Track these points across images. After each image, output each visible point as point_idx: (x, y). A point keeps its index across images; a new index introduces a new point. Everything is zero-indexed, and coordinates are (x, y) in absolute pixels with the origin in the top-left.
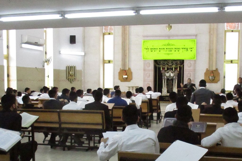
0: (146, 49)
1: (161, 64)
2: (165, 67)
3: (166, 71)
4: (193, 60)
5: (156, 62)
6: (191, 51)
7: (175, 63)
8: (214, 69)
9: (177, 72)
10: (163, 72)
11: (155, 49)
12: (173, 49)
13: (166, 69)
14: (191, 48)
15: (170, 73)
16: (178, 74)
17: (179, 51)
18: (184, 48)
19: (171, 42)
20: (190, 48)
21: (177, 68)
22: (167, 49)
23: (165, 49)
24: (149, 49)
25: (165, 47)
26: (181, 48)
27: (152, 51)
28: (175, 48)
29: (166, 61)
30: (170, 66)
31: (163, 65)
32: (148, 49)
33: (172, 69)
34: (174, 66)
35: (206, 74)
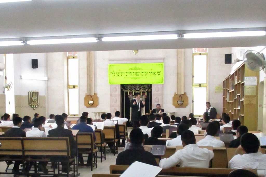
0: (113, 73)
1: (128, 89)
2: (133, 91)
3: (133, 96)
4: (161, 84)
5: (123, 86)
6: (159, 75)
7: (143, 88)
8: (182, 93)
9: (144, 97)
10: (130, 97)
11: (121, 73)
12: (140, 73)
13: (133, 94)
14: (159, 72)
16: (146, 99)
17: (146, 75)
18: (152, 72)
19: (138, 66)
20: (157, 72)
21: (145, 93)
22: (134, 73)
23: (132, 73)
24: (116, 73)
25: (132, 71)
26: (148, 72)
27: (118, 76)
28: (142, 73)
29: (133, 86)
30: (138, 90)
31: (130, 90)
32: (114, 73)
33: (140, 94)
34: (141, 91)
35: (174, 98)
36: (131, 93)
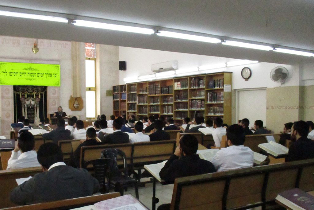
0: (4, 72)
1: (19, 91)
2: (25, 94)
3: (26, 98)
4: (58, 87)
5: (16, 88)
6: (55, 77)
7: (36, 90)
8: (78, 96)
9: (38, 100)
10: (22, 99)
11: (15, 73)
12: (35, 74)
13: (26, 97)
14: (55, 74)
15: (30, 100)
16: (39, 102)
17: (42, 76)
18: (48, 74)
19: (33, 66)
20: (54, 74)
21: (39, 95)
22: (28, 73)
23: (27, 73)
24: (8, 73)
25: (27, 72)
26: (44, 74)
27: (11, 75)
28: (38, 74)
29: (26, 87)
30: (31, 93)
31: (22, 92)
32: (6, 72)
33: (33, 96)
34: (34, 93)
35: (70, 101)
36: (23, 96)
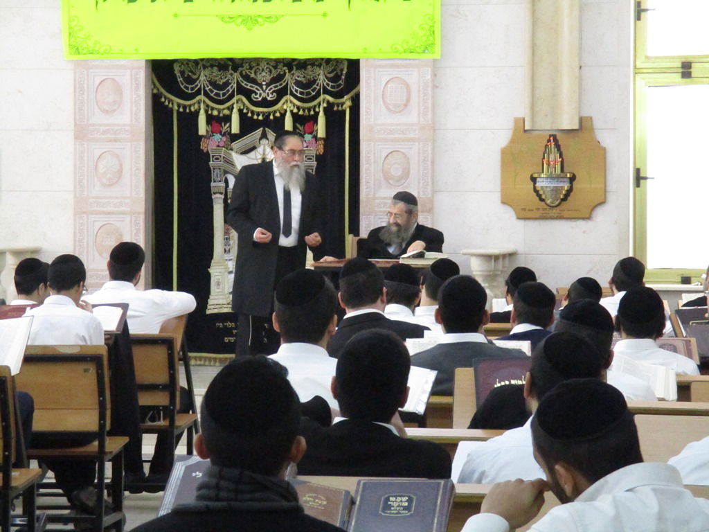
1: (198, 93)
2: (231, 108)
3: (234, 138)
7: (298, 83)
8: (568, 122)
9: (309, 148)
10: (210, 146)
13: (235, 129)
15: (260, 150)
16: (320, 158)
21: (314, 119)
29: (235, 69)
30: (265, 103)
31: (213, 101)
33: (278, 125)
34: (289, 105)
35: (509, 157)
36: (218, 122)
